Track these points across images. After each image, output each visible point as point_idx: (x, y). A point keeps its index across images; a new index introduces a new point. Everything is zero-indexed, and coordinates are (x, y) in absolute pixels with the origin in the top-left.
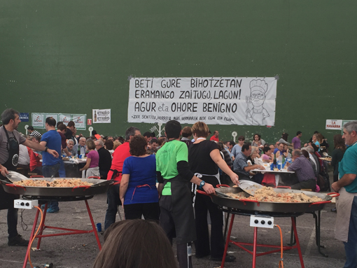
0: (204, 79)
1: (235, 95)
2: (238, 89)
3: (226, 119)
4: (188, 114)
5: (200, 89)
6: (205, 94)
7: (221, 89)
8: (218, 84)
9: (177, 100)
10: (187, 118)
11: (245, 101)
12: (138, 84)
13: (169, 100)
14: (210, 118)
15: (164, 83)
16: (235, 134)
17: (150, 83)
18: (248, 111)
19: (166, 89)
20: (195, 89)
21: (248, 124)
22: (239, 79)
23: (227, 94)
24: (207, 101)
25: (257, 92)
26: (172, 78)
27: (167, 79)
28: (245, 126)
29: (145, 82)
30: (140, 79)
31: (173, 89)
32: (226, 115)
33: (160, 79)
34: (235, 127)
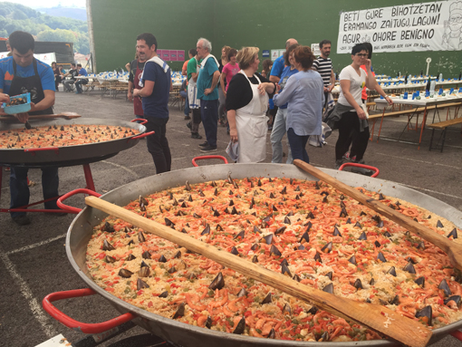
0: (405, 6)
1: (434, 21)
2: (437, 13)
3: (422, 45)
4: (388, 42)
5: (400, 17)
6: (404, 22)
7: (420, 15)
8: (418, 11)
9: (378, 30)
10: (386, 47)
11: (443, 26)
12: (347, 18)
13: (372, 30)
14: (407, 46)
15: (369, 14)
16: (429, 60)
17: (356, 15)
18: (445, 36)
19: (370, 20)
20: (395, 17)
21: (443, 49)
22: (439, 3)
23: (425, 20)
24: (405, 29)
25: (455, 16)
26: (375, 10)
27: (371, 11)
28: (441, 51)
29: (352, 16)
30: (348, 13)
31: (376, 19)
32: (422, 41)
33: (365, 11)
34: (430, 53)
